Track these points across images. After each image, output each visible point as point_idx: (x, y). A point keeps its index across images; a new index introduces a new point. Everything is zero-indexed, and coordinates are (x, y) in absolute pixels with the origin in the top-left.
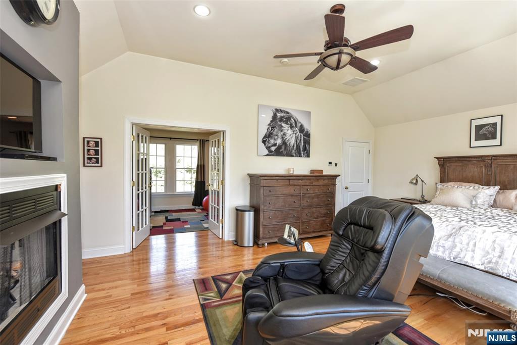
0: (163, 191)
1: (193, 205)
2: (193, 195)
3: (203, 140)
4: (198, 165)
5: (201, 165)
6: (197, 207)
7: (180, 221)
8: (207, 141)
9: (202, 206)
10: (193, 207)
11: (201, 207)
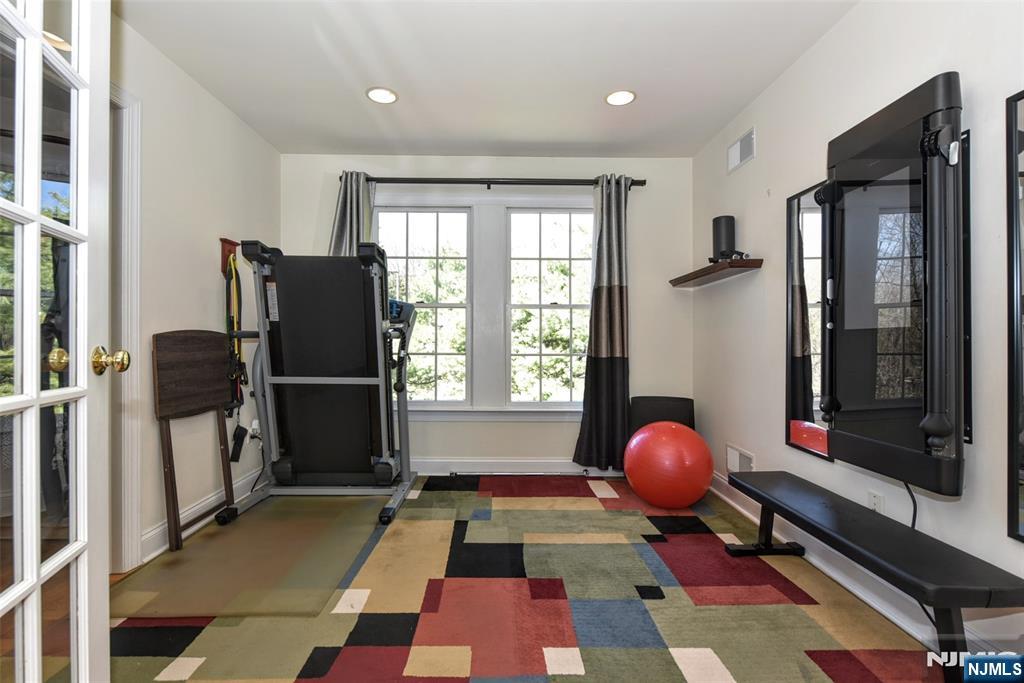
0: (461, 396)
1: (577, 459)
2: (579, 418)
3: (618, 183)
4: (597, 292)
5: (610, 289)
6: (594, 472)
7: (520, 572)
8: (635, 183)
9: (619, 467)
10: (576, 470)
11: (610, 473)
